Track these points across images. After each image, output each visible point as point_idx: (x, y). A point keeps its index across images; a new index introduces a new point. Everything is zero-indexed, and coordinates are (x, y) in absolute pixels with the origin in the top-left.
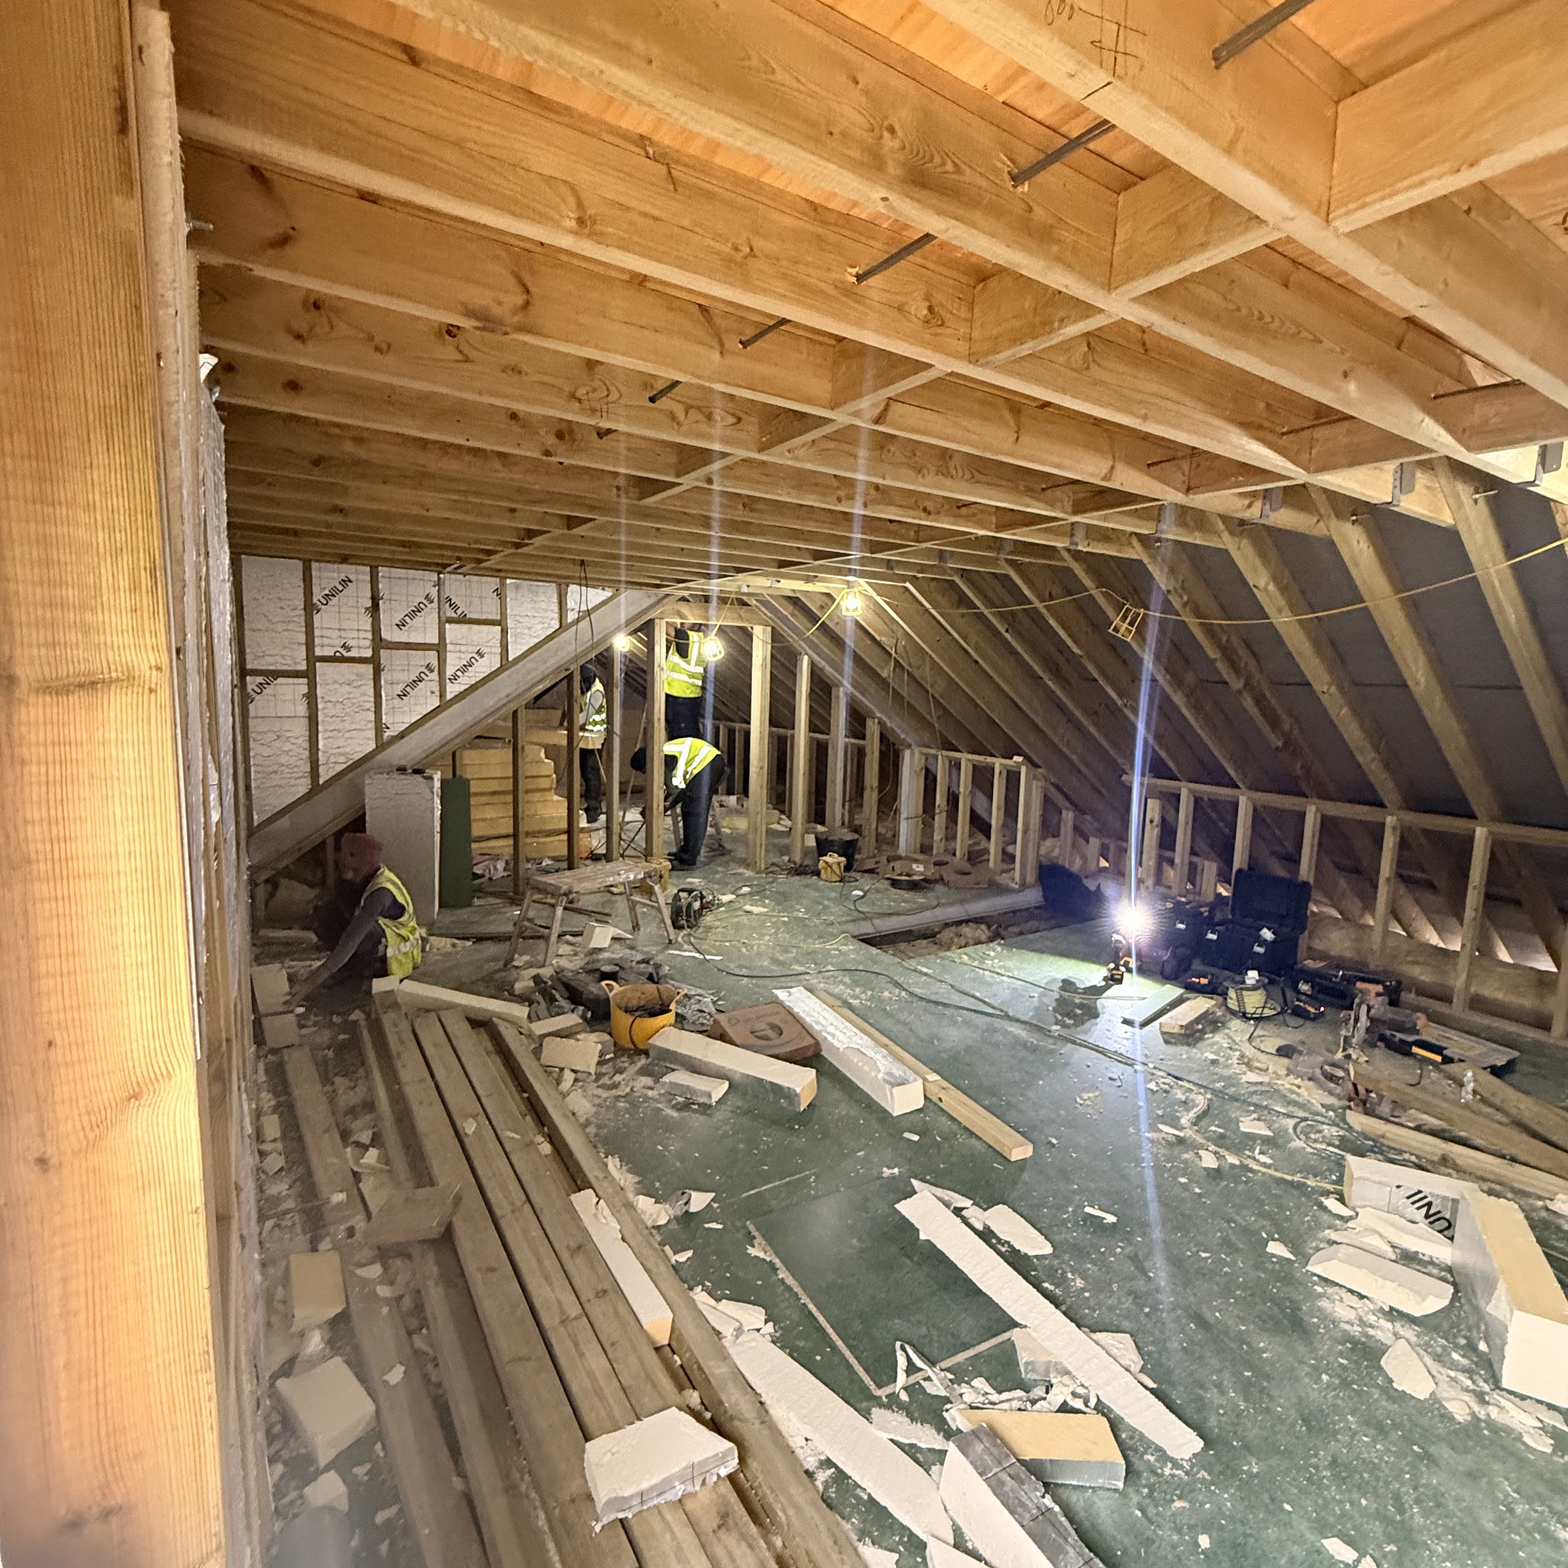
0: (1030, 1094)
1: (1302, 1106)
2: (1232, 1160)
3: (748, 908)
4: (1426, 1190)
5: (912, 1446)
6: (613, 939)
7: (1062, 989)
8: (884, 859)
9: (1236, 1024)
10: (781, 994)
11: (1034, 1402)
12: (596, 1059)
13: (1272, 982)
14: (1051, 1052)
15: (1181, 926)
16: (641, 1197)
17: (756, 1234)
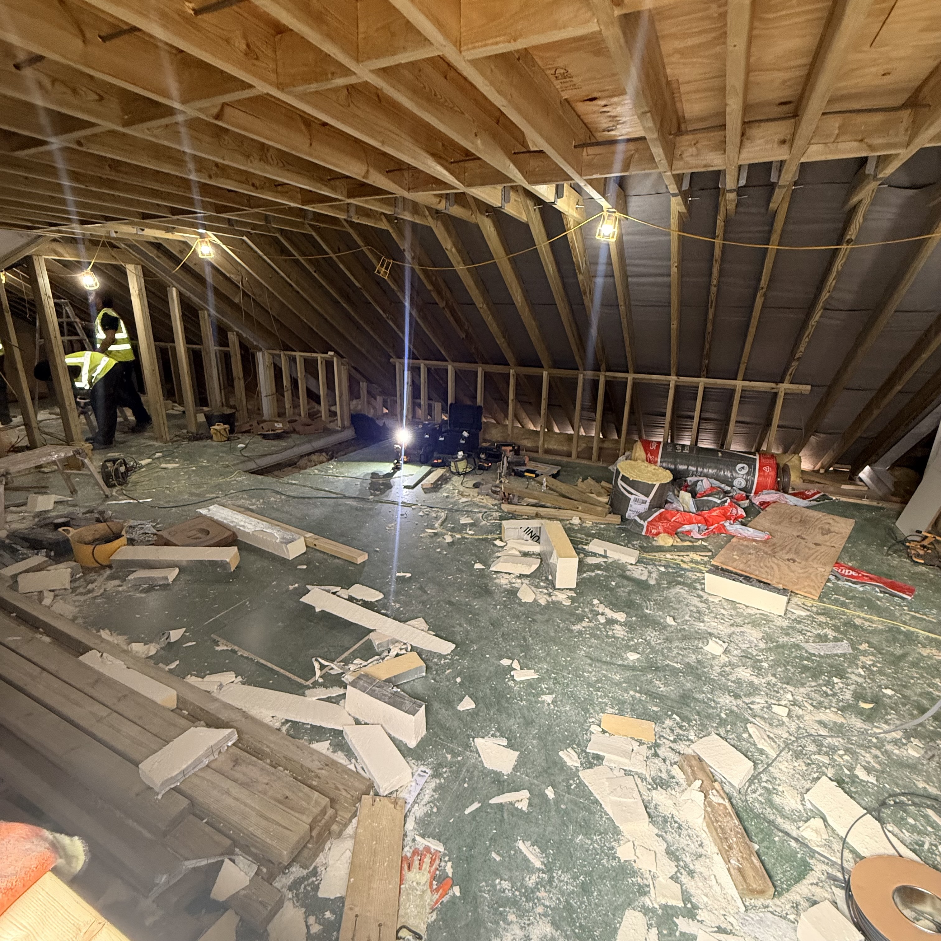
0: (364, 531)
1: (484, 507)
2: (458, 536)
3: (163, 465)
4: (530, 526)
5: (328, 698)
6: (55, 502)
7: (372, 478)
8: (255, 424)
9: (455, 478)
10: (203, 511)
11: (383, 659)
12: (68, 579)
13: (469, 456)
14: (370, 509)
15: (427, 436)
16: (133, 644)
17: (219, 639)
